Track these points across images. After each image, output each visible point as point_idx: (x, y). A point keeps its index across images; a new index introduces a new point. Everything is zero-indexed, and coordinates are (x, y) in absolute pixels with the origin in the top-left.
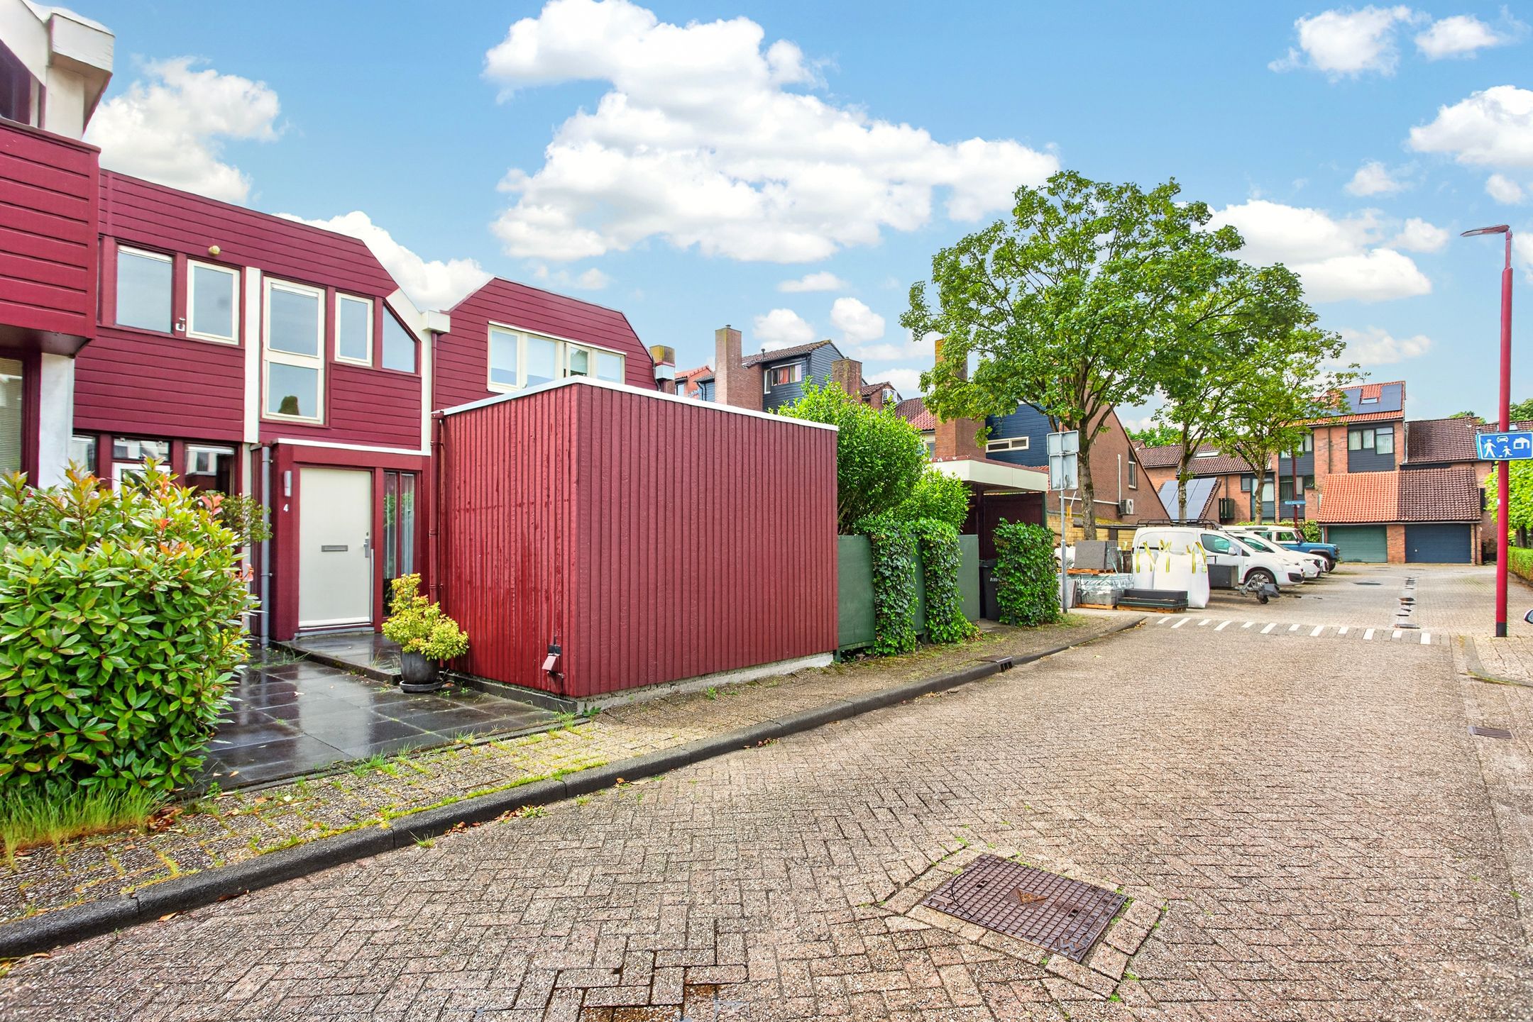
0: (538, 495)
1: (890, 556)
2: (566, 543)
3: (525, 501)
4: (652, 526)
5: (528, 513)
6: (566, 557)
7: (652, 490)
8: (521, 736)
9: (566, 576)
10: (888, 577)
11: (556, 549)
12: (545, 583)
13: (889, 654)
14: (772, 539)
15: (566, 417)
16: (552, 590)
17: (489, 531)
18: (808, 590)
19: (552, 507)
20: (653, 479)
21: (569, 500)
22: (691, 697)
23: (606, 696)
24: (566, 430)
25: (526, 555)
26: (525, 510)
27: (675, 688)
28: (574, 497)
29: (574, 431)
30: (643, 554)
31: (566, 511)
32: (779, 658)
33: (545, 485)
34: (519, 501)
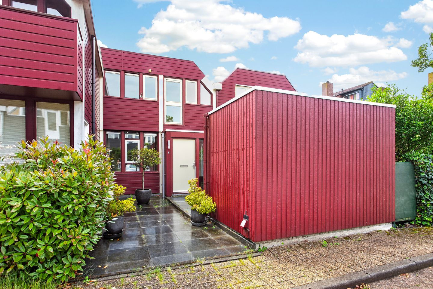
0: (240, 145)
1: (427, 173)
2: (251, 168)
3: (235, 148)
4: (294, 159)
5: (236, 153)
6: (251, 174)
7: (294, 141)
8: (226, 261)
9: (251, 183)
10: (425, 184)
11: (247, 170)
12: (242, 186)
13: (426, 225)
14: (358, 164)
15: (251, 107)
16: (245, 189)
17: (223, 161)
18: (378, 191)
19: (245, 150)
20: (294, 136)
21: (252, 147)
22: (314, 244)
23: (270, 242)
24: (251, 113)
25: (236, 172)
26: (235, 152)
27: (305, 239)
28: (254, 145)
29: (254, 114)
30: (289, 173)
31: (251, 152)
32: (361, 225)
33: (242, 141)
34: (233, 148)
